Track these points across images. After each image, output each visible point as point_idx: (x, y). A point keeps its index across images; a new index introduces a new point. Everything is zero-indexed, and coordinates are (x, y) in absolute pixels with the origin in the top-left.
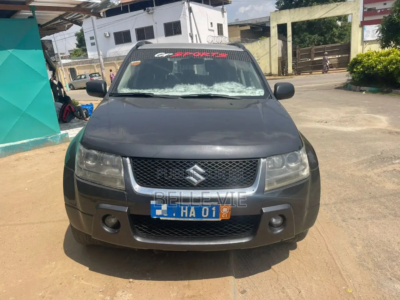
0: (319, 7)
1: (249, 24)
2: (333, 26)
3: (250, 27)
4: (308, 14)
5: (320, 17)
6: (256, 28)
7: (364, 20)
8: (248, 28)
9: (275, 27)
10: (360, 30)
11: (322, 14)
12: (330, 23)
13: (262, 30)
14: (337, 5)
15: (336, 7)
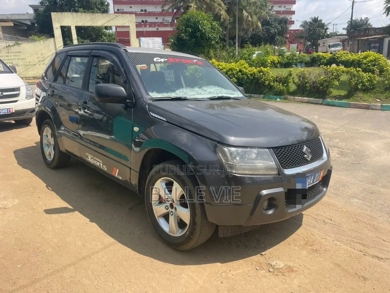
0: (100, 16)
1: (12, 21)
2: (102, 34)
3: (14, 24)
4: (90, 20)
5: (102, 25)
6: (20, 25)
7: (117, 30)
8: (12, 24)
9: (58, 28)
10: (137, 40)
11: (104, 23)
12: (99, 30)
13: (26, 28)
14: (116, 16)
15: (116, 17)
